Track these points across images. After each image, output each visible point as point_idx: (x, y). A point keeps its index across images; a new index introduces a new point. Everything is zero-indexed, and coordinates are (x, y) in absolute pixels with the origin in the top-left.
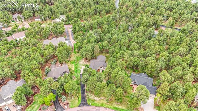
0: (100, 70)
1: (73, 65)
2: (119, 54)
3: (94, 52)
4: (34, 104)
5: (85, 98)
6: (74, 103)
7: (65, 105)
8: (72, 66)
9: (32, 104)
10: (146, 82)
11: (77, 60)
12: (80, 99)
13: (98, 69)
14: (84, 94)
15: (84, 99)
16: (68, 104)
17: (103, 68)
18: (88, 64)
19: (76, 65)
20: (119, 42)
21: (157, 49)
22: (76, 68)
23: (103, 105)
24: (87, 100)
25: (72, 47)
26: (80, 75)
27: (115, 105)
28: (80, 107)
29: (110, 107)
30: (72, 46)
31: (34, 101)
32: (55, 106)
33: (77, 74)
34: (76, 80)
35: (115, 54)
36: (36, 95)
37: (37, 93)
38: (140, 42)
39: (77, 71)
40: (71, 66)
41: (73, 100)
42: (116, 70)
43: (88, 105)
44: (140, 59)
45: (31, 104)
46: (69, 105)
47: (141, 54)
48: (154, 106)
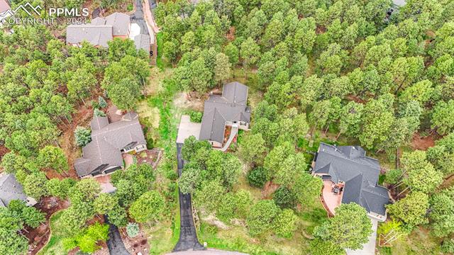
0: (231, 127)
1: (156, 109)
2: (286, 87)
3: (214, 74)
4: (51, 244)
5: (191, 223)
6: (160, 239)
7: (136, 246)
8: (153, 113)
9: (47, 244)
10: (360, 176)
11: (167, 95)
12: (177, 227)
13: (227, 127)
14: (189, 210)
15: (187, 226)
16: (144, 242)
17: (241, 124)
18: (197, 104)
19: (165, 109)
20: (288, 37)
21: (402, 69)
22: (165, 120)
23: (239, 245)
24: (198, 230)
25: (151, 47)
26: (175, 146)
27: (272, 246)
28: (178, 253)
29: (258, 250)
30: (152, 43)
31: (50, 236)
32: (110, 251)
33: (166, 142)
34: (164, 164)
35: (275, 85)
36: (56, 214)
37: (58, 207)
38: (350, 37)
39: (167, 131)
40: (149, 114)
41: (158, 228)
42: (279, 150)
43: (197, 245)
44: (350, 104)
45: (43, 244)
46: (149, 247)
47: (352, 86)
48: (377, 246)
